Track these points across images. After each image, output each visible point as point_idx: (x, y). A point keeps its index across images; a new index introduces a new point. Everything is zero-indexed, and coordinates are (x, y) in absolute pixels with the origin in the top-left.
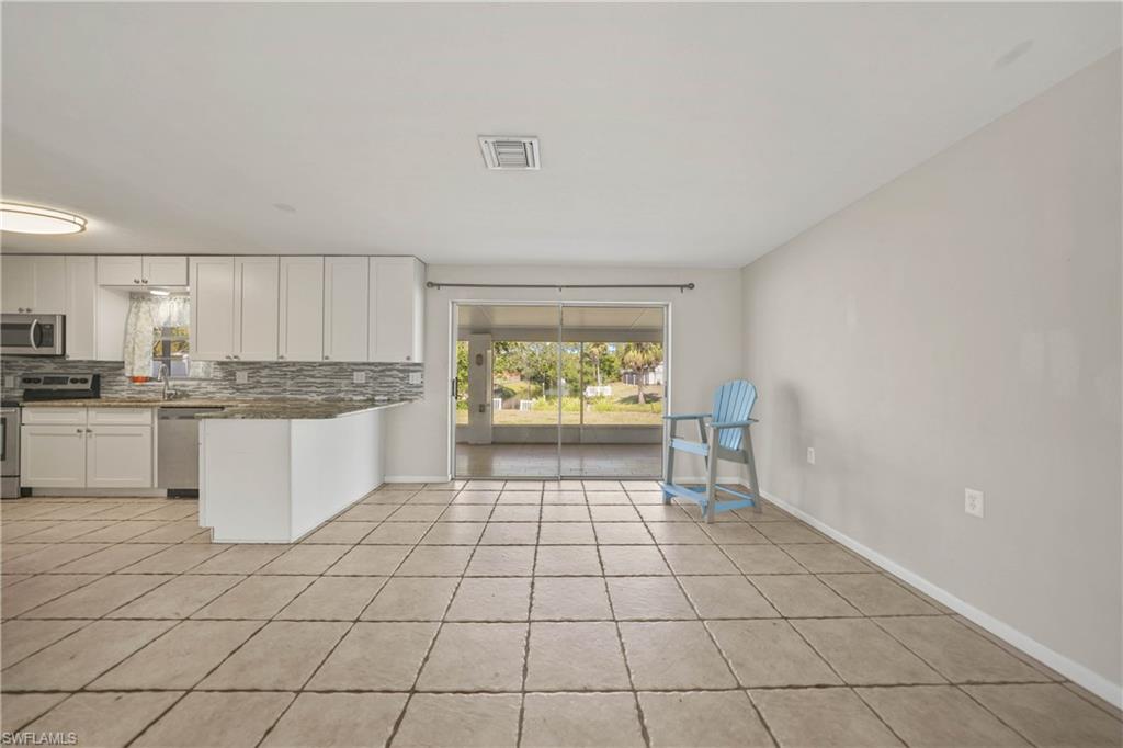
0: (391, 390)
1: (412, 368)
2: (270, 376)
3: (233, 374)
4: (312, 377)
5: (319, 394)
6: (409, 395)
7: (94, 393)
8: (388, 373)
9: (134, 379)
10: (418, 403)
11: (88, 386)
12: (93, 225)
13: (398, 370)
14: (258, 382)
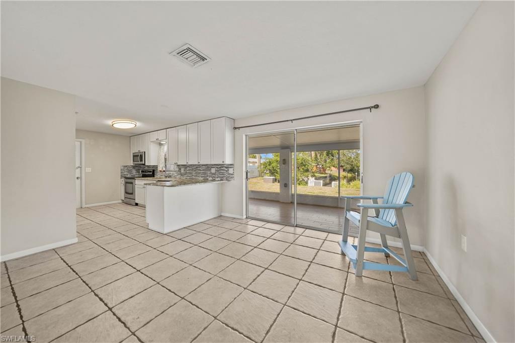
0: (223, 176)
1: (230, 166)
2: (189, 170)
3: (180, 169)
4: (200, 170)
5: (202, 177)
6: (229, 178)
7: (153, 175)
8: (222, 168)
9: (161, 171)
10: (232, 182)
11: (151, 173)
12: (138, 124)
13: (225, 167)
14: (186, 172)
